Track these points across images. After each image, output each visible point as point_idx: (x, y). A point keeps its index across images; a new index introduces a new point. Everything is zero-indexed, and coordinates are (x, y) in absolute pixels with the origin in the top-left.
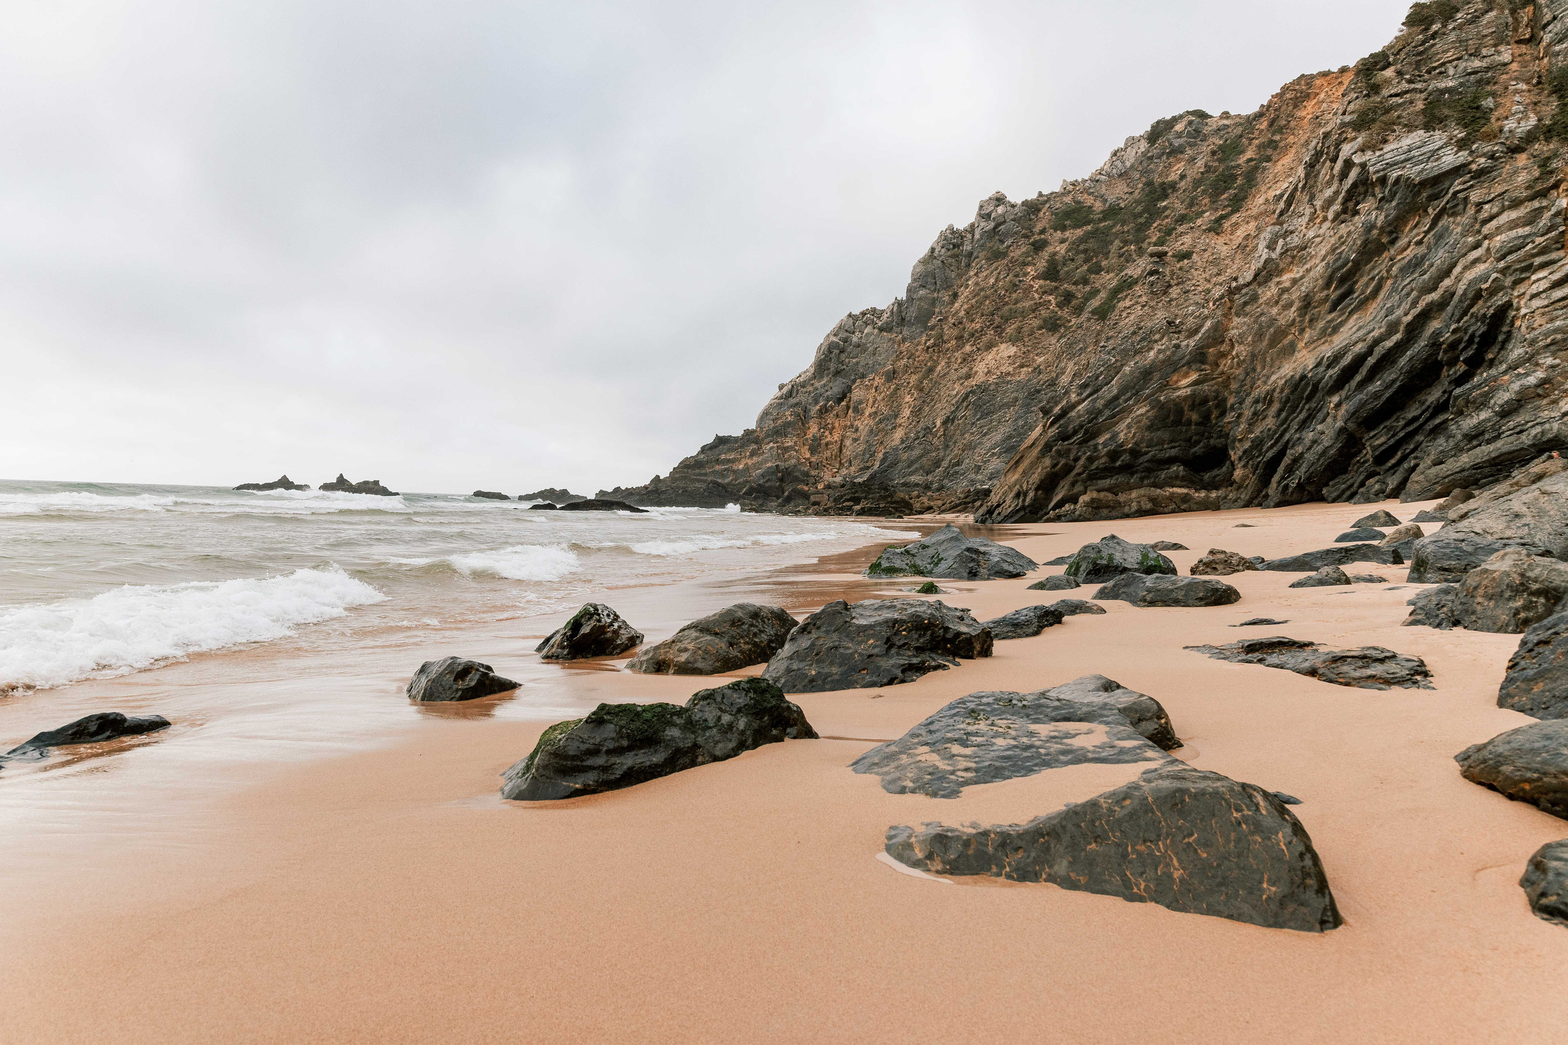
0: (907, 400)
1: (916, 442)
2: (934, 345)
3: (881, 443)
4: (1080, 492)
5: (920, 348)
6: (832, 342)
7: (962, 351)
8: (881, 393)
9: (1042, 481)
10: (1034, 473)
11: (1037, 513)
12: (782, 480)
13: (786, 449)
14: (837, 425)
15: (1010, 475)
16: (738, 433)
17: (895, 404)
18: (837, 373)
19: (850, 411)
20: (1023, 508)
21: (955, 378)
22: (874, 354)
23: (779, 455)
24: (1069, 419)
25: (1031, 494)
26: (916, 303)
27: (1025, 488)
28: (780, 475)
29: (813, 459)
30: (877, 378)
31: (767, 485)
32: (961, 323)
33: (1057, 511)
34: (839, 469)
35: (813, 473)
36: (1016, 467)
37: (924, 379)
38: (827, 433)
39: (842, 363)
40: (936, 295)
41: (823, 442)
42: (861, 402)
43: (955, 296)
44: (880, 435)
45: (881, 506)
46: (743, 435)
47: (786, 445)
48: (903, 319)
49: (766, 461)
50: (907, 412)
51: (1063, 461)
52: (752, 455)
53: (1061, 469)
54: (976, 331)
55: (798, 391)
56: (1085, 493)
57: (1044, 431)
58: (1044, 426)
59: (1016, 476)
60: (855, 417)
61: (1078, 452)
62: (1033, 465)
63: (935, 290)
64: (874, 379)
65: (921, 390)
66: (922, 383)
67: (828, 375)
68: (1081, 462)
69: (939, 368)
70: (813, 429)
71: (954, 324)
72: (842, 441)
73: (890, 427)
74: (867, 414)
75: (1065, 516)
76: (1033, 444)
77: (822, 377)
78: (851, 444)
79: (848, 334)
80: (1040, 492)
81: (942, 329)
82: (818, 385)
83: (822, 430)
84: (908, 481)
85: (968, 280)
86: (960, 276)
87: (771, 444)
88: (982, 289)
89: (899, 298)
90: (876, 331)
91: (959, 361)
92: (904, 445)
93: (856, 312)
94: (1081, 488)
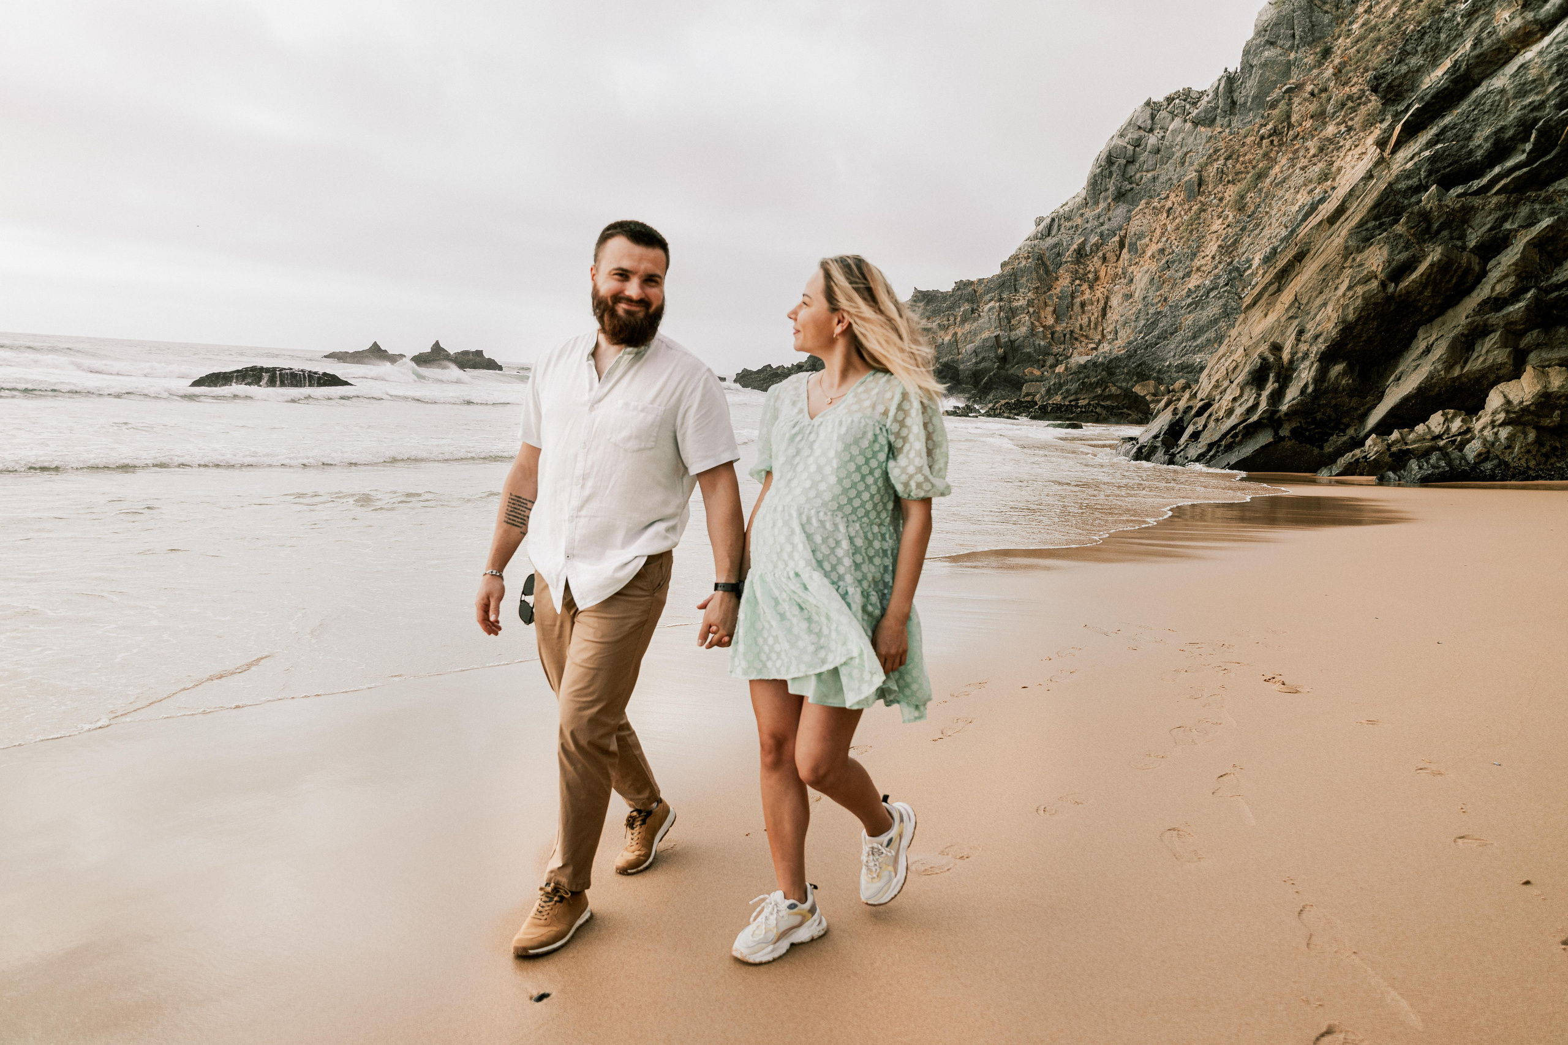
0: (1214, 228)
1: (1212, 295)
2: (1275, 132)
3: (1165, 300)
4: (1495, 368)
5: (1249, 140)
6: (1116, 147)
7: (1321, 136)
8: (1174, 219)
9: (1347, 329)
10: (1325, 304)
11: (1324, 439)
12: (1004, 359)
13: (1013, 312)
14: (1102, 274)
15: (1257, 313)
16: (947, 287)
17: (1195, 235)
18: (1120, 196)
19: (1125, 251)
20: (1272, 420)
21: (1301, 181)
22: (1183, 163)
23: (1000, 319)
24: (1478, 103)
25: (1305, 374)
26: (1257, 73)
27: (1286, 356)
28: (1001, 351)
29: (1058, 328)
30: (1172, 196)
31: (982, 365)
32: (1325, 90)
33: (1395, 435)
34: (1100, 342)
35: (1055, 350)
36: (1279, 290)
37: (1249, 190)
38: (1085, 286)
39: (1130, 180)
40: (1292, 56)
41: (1078, 300)
42: (1141, 236)
43: (1327, 53)
44: (1166, 288)
45: (1081, 403)
46: (953, 290)
47: (1015, 304)
48: (1234, 103)
49: (982, 330)
50: (1212, 248)
51: (1434, 254)
52: (964, 320)
53: (1429, 278)
54: (1350, 98)
55: (1059, 226)
56: (1518, 376)
57: (1380, 161)
58: (1381, 144)
59: (1272, 318)
60: (1130, 260)
61: (1504, 219)
62: (1328, 275)
63: (1292, 48)
64: (1168, 197)
65: (1241, 209)
66: (1242, 197)
67: (1106, 199)
68: (1510, 257)
69: (1277, 169)
70: (1064, 282)
71: (1312, 94)
72: (1107, 299)
73: (1181, 274)
74: (1149, 253)
75: (1425, 454)
76: (1341, 210)
77: (1097, 203)
78: (1120, 305)
79: (1142, 133)
80: (1337, 369)
81: (1290, 104)
82: (1089, 213)
83: (1077, 282)
84: (1190, 362)
85: (1351, 23)
86: (1338, 20)
87: (992, 304)
88: (1374, 28)
89: (1231, 70)
90: (1189, 125)
91: (1312, 151)
92: (1190, 300)
93: (1159, 97)
94: (1501, 356)
